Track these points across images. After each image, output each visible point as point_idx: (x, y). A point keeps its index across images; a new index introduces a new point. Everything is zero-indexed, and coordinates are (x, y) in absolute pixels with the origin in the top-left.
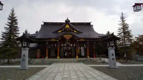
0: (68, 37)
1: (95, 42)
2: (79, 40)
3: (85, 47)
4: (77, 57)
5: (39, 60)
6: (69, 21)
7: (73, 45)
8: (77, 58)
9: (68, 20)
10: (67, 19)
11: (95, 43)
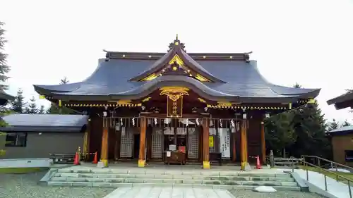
0: (174, 93)
1: (268, 111)
2: (215, 103)
3: (233, 131)
4: (206, 164)
5: (72, 172)
6: (182, 46)
7: (194, 121)
8: (207, 169)
9: (177, 44)
10: (177, 41)
11: (268, 116)
